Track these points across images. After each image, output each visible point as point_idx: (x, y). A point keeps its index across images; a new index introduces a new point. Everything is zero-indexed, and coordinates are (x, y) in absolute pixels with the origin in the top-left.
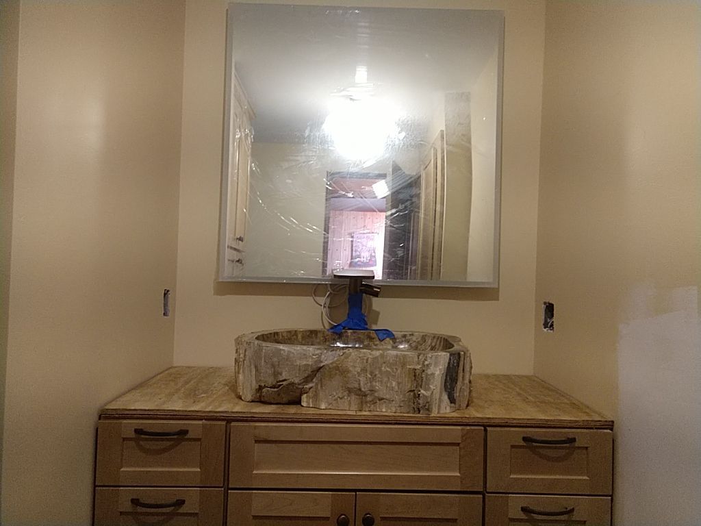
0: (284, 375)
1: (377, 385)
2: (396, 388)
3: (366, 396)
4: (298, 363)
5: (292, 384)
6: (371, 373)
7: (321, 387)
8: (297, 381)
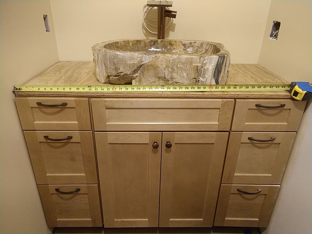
0: (121, 70)
1: (175, 75)
2: (186, 77)
3: (168, 81)
4: (129, 62)
5: (126, 75)
6: (172, 68)
7: (143, 75)
8: (128, 73)
